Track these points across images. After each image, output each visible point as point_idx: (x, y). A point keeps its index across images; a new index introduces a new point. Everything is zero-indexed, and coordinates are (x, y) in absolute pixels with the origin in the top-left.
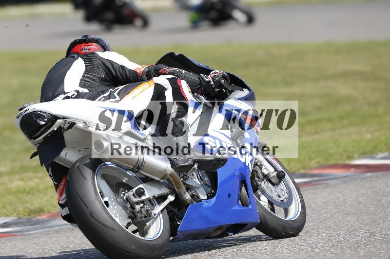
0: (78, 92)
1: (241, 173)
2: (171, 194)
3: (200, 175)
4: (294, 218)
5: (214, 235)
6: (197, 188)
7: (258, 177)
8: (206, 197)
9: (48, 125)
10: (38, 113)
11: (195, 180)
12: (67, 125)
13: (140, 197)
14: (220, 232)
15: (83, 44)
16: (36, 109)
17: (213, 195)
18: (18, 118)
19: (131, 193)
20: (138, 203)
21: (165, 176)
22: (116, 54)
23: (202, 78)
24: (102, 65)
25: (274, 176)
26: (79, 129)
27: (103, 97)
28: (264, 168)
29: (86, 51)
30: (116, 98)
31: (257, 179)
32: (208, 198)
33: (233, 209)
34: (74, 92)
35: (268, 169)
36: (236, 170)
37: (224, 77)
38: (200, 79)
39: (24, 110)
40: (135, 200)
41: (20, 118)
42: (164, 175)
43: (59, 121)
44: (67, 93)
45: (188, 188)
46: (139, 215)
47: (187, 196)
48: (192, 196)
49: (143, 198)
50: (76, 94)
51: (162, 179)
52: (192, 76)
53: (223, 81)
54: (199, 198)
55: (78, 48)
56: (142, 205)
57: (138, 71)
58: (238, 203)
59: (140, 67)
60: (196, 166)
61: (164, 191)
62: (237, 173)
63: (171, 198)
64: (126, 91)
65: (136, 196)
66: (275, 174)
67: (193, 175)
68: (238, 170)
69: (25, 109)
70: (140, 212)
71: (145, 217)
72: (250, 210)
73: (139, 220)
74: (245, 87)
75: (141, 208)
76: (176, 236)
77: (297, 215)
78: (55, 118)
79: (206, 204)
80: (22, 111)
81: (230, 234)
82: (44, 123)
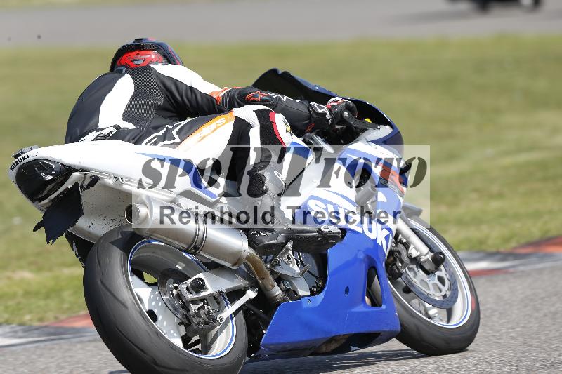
0: (118, 127)
1: (368, 256)
2: (252, 288)
3: (300, 259)
4: (460, 323)
5: (324, 350)
6: (294, 278)
7: (402, 262)
8: (309, 293)
9: (59, 181)
10: (43, 163)
11: (292, 266)
12: (88, 181)
13: (197, 292)
14: (334, 346)
15: (134, 51)
16: (39, 157)
17: (320, 290)
18: (12, 169)
19: (183, 287)
20: (194, 302)
21: (239, 260)
22: (184, 68)
23: (312, 108)
24: (160, 85)
25: (428, 259)
26: (106, 187)
27: (154, 138)
28: (412, 246)
29: (138, 63)
30: (174, 138)
31: (400, 265)
32: (312, 293)
33: (353, 310)
34: (112, 129)
35: (418, 249)
36: (359, 251)
37: (348, 108)
38: (309, 110)
39: (21, 157)
40: (190, 297)
41: (16, 169)
42: (237, 258)
43: (75, 174)
44: (102, 129)
45: (280, 279)
46: (195, 320)
47: (277, 291)
48: (287, 291)
49: (203, 294)
50: (115, 131)
51: (235, 264)
52: (298, 105)
53: (346, 114)
54: (297, 294)
55: (127, 58)
56: (202, 304)
57: (215, 96)
58: (364, 300)
59: (219, 89)
60: (290, 245)
61: (239, 282)
62: (361, 256)
63: (251, 294)
64: (191, 128)
65: (191, 291)
66: (429, 256)
67: (290, 259)
68: (364, 252)
69: (23, 156)
70: (198, 315)
71: (205, 323)
72: (382, 312)
73: (195, 327)
74: (386, 122)
75: (199, 309)
76: (259, 353)
77: (464, 318)
78: (68, 170)
79: (307, 304)
80: (19, 158)
81: (353, 348)
82: (50, 177)
